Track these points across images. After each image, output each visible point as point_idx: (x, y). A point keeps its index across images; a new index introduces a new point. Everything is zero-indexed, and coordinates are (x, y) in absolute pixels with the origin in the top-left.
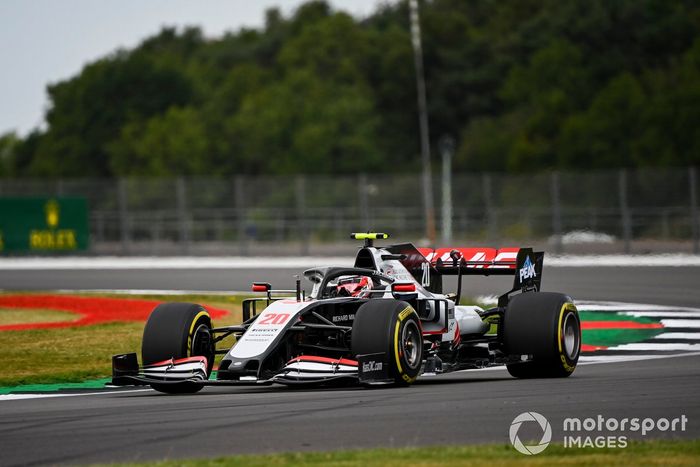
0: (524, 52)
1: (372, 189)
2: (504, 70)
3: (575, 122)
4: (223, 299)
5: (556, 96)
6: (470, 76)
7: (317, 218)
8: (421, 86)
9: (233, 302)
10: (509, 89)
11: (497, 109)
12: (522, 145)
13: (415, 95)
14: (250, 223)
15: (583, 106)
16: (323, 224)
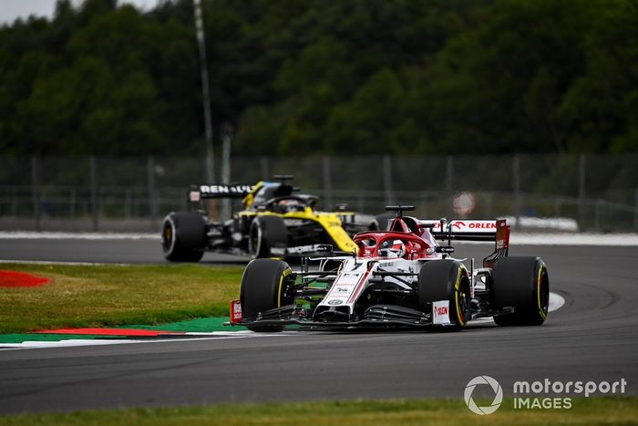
0: (295, 47)
1: (160, 170)
2: (276, 64)
3: (340, 112)
4: (42, 268)
5: (323, 89)
6: (245, 68)
7: (105, 196)
8: (205, 75)
9: (51, 271)
10: (282, 81)
11: (271, 99)
12: (292, 131)
13: (199, 83)
14: (43, 199)
15: (348, 97)
16: (111, 201)
